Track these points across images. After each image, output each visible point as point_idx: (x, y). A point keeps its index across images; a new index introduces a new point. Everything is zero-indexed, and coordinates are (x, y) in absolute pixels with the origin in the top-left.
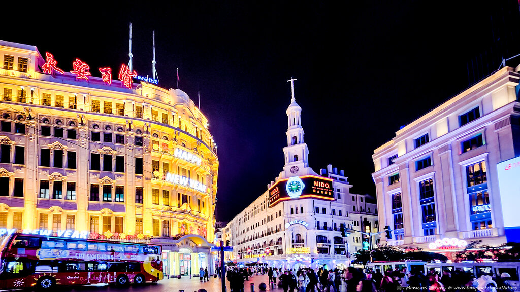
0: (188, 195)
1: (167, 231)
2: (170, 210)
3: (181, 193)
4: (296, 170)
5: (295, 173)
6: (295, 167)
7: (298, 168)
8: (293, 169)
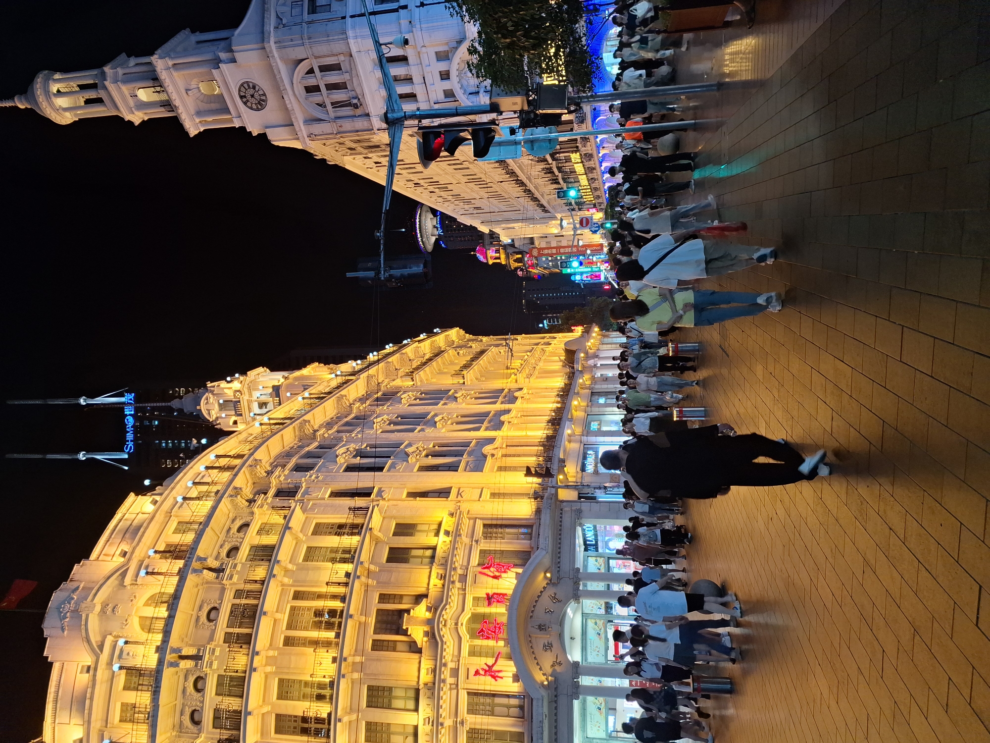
0: (375, 605)
1: (505, 701)
2: (432, 687)
3: (371, 636)
4: (251, 91)
5: (264, 95)
6: (242, 94)
7: (245, 85)
8: (252, 103)
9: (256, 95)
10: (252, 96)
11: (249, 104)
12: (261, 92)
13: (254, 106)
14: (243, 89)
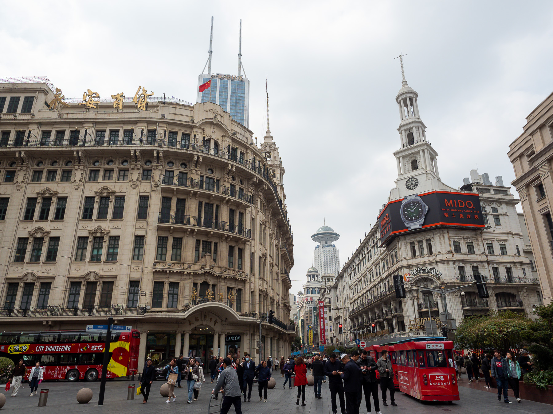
0: (213, 241)
3: (202, 239)
4: (414, 184)
5: (413, 189)
6: (413, 179)
7: (417, 181)
8: (409, 183)
9: (412, 186)
10: (412, 184)
11: (408, 182)
12: (414, 188)
13: (407, 184)
14: (415, 180)
